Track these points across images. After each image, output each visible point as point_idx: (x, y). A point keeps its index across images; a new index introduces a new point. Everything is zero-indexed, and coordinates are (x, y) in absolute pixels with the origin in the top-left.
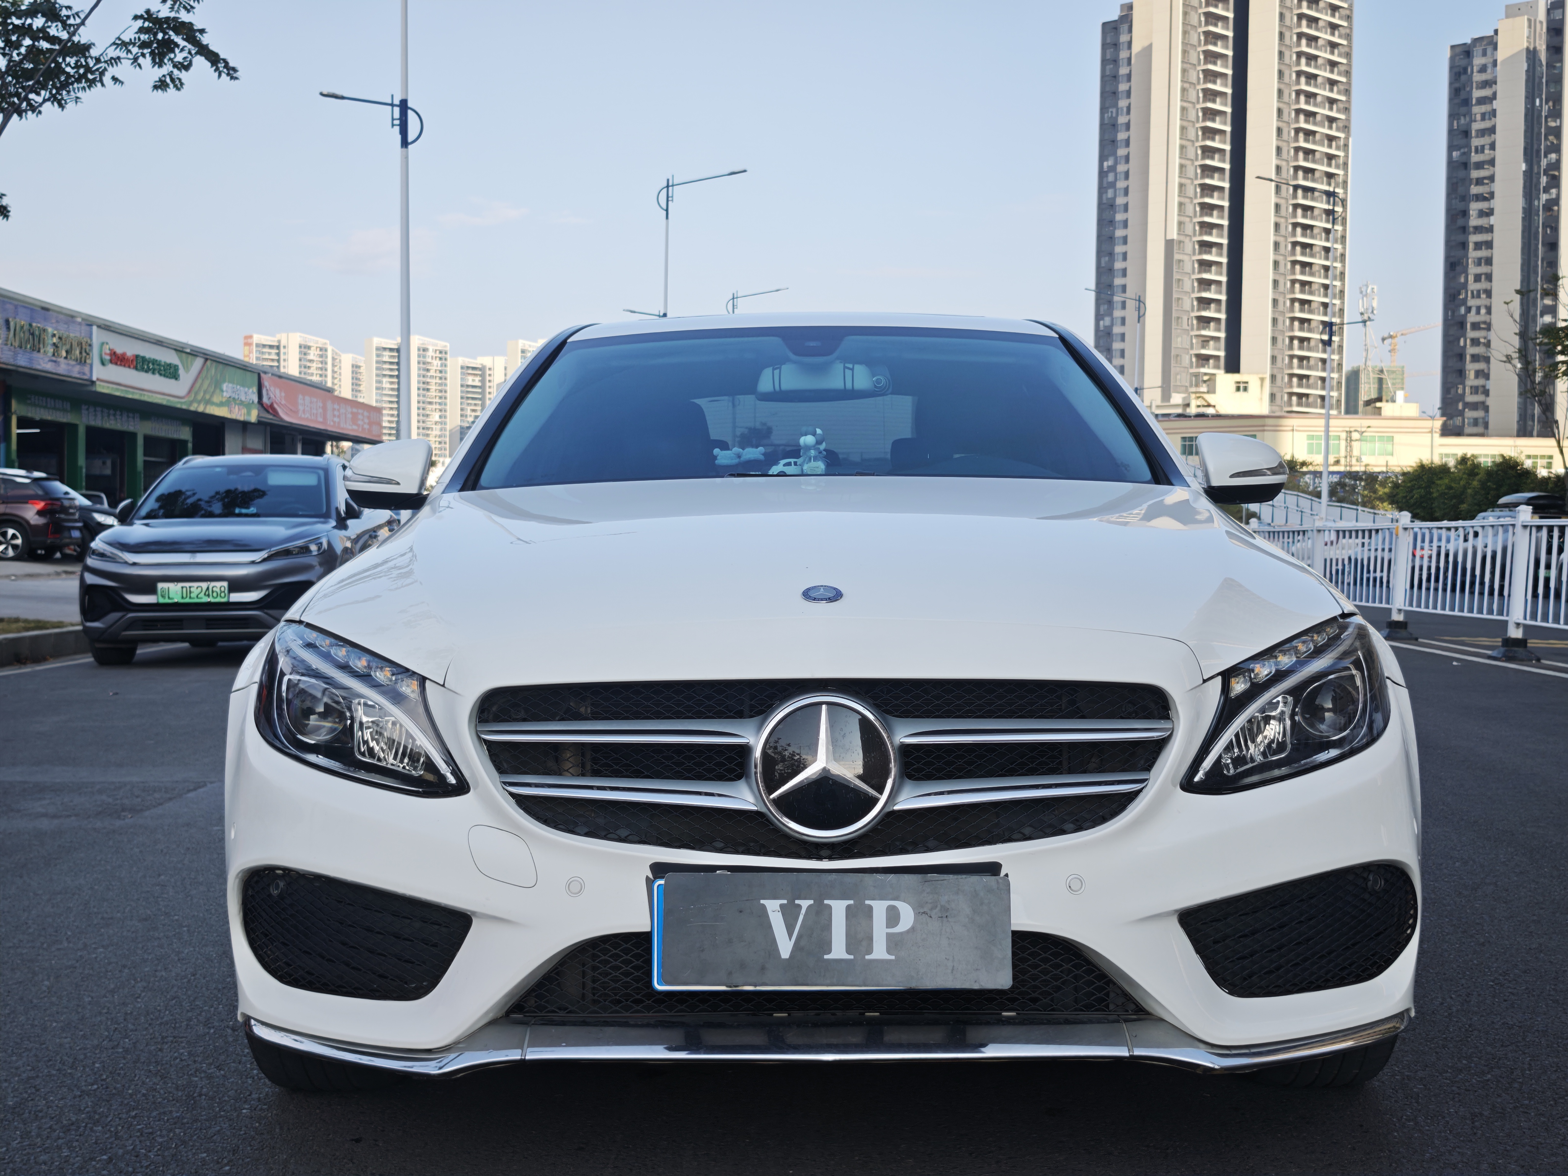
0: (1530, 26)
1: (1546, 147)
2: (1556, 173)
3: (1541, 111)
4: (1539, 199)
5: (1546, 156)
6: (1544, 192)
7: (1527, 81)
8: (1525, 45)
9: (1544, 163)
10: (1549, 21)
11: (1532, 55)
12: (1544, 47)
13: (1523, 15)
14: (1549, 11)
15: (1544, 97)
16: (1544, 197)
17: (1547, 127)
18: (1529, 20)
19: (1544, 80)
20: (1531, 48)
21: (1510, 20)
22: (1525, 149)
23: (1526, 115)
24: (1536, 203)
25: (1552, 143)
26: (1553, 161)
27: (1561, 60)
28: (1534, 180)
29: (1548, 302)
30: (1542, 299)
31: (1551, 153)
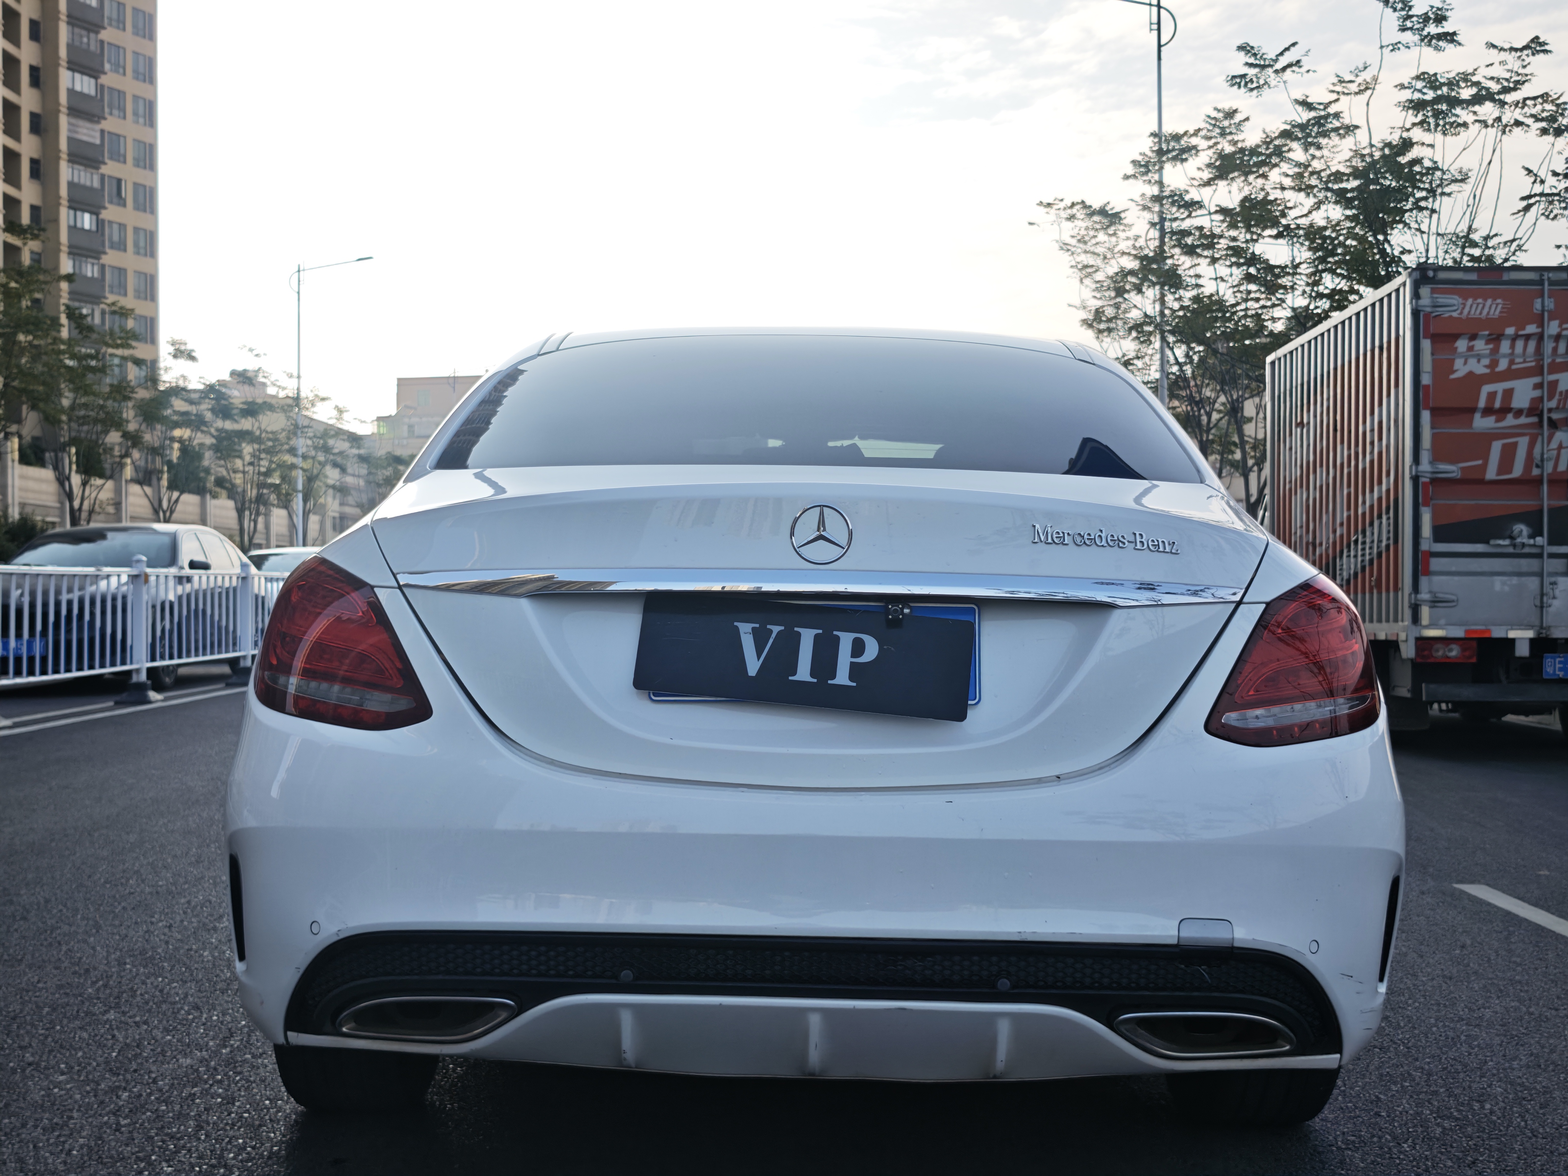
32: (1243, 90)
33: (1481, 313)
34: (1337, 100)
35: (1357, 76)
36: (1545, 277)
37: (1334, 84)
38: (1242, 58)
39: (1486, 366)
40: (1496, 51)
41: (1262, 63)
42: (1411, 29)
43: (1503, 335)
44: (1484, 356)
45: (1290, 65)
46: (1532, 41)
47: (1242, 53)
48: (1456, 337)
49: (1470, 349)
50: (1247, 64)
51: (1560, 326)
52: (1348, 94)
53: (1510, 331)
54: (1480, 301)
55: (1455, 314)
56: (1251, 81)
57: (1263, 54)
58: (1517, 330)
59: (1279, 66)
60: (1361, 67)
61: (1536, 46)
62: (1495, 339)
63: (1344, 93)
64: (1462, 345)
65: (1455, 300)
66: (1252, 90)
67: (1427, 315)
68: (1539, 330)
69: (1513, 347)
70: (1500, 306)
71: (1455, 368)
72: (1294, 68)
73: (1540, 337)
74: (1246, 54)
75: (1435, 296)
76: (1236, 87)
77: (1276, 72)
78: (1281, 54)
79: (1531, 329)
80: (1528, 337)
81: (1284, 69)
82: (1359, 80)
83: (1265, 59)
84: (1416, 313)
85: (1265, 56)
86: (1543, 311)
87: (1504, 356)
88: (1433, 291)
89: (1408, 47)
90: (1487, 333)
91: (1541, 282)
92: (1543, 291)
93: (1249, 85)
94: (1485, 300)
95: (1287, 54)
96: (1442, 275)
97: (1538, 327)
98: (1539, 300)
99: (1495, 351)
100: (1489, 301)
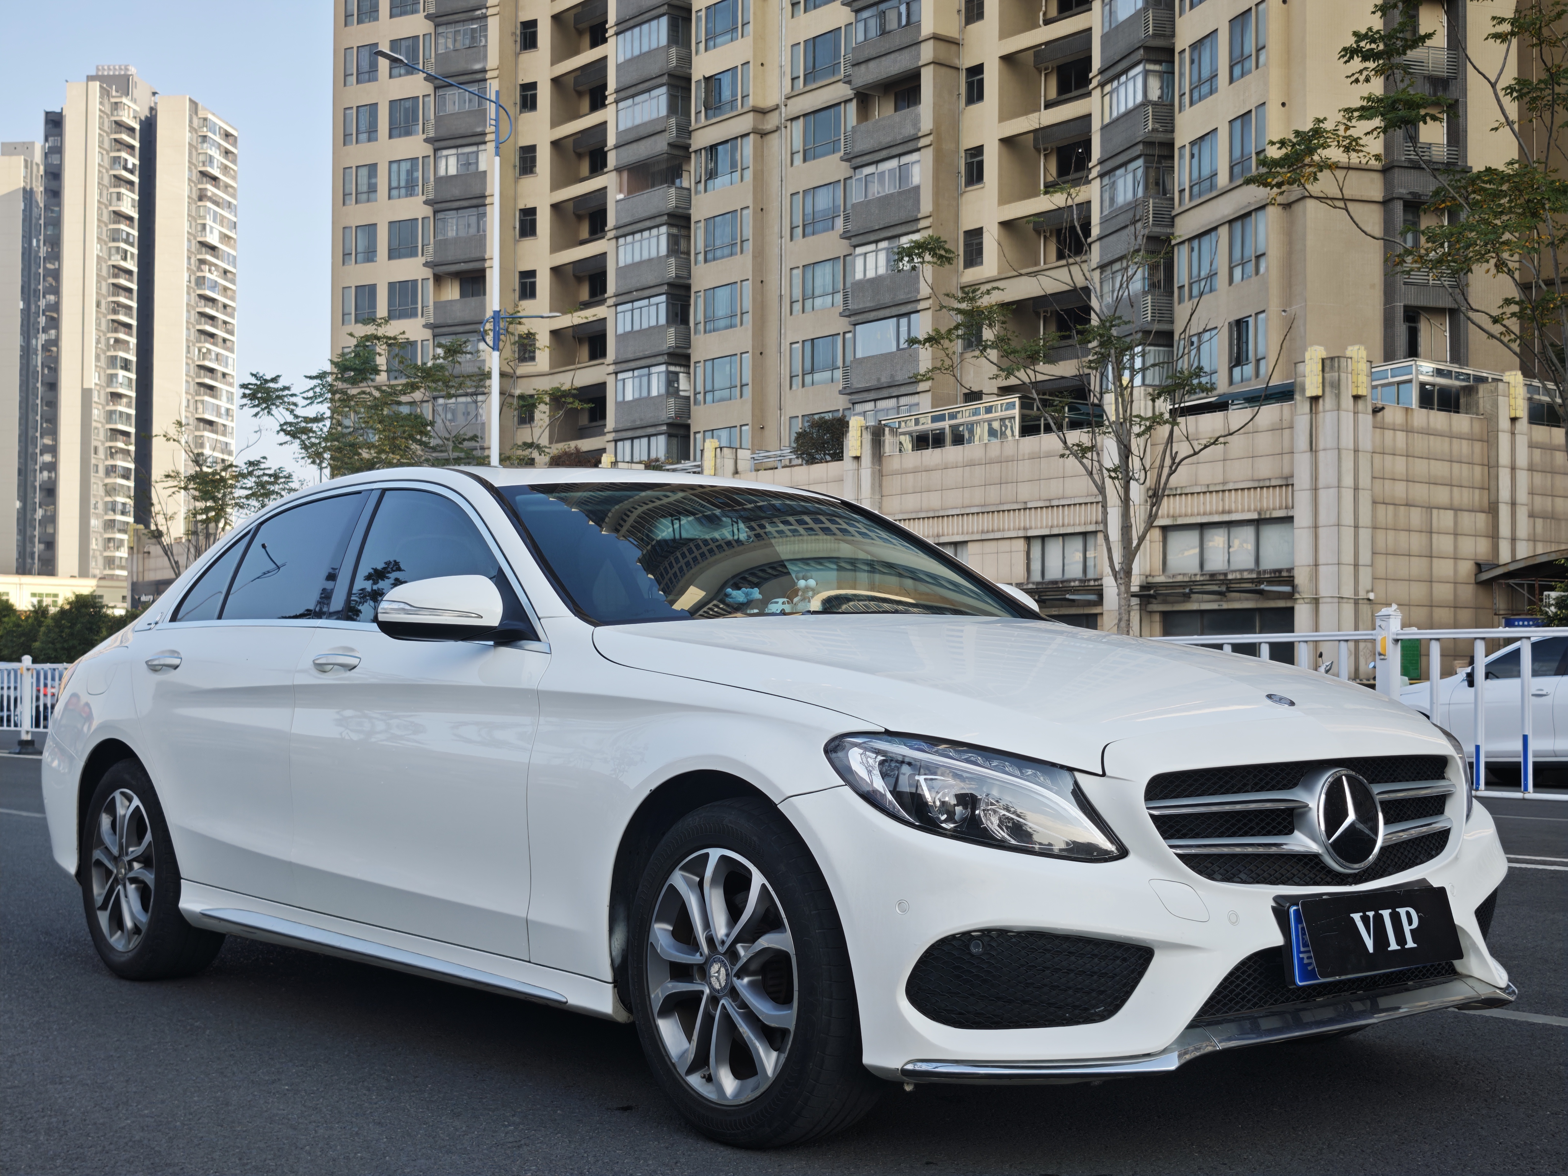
0: (26, 167)
1: (44, 287)
2: (55, 315)
3: (39, 251)
4: (37, 339)
5: (44, 297)
6: (43, 332)
7: (24, 220)
8: (22, 185)
9: (42, 303)
10: (46, 166)
11: (28, 194)
12: (42, 189)
13: (19, 154)
14: (46, 155)
15: (42, 238)
16: (42, 338)
17: (45, 268)
18: (26, 161)
19: (42, 222)
20: (28, 188)
21: (6, 158)
22: (23, 287)
23: (23, 254)
24: (34, 342)
25: (51, 285)
26: (52, 302)
27: (59, 204)
28: (32, 319)
29: (48, 441)
30: (42, 437)
31: (50, 294)
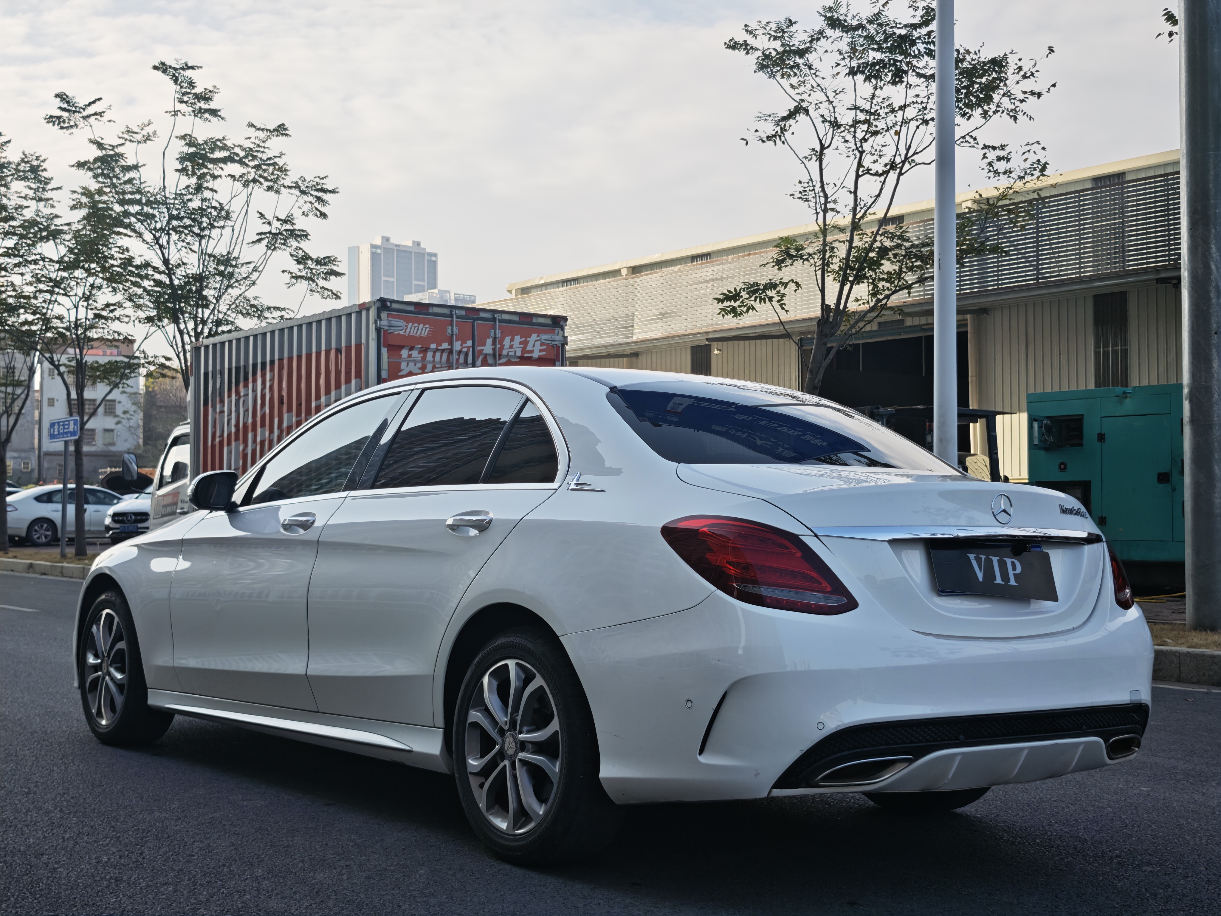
32: (56, 127)
33: (416, 333)
34: (123, 144)
35: (142, 129)
36: (454, 313)
37: (123, 133)
38: (57, 102)
39: (419, 368)
40: (254, 129)
41: (74, 109)
42: (186, 102)
43: (429, 348)
44: (418, 362)
45: (96, 114)
46: (279, 126)
47: (58, 99)
48: (402, 347)
49: (410, 356)
50: (60, 108)
51: (461, 345)
52: (133, 142)
53: (433, 346)
54: (416, 325)
55: (402, 333)
56: (64, 122)
57: (76, 103)
58: (437, 346)
59: (85, 113)
60: (146, 122)
61: (281, 130)
62: (424, 350)
63: (131, 141)
64: (404, 353)
65: (401, 323)
66: (62, 128)
67: (385, 332)
68: (450, 347)
69: (434, 357)
70: (428, 329)
71: (402, 368)
72: (99, 117)
73: (451, 352)
74: (61, 100)
75: (390, 319)
76: (51, 124)
77: (84, 118)
78: (90, 104)
79: (445, 346)
80: (443, 351)
81: (89, 116)
82: (144, 132)
83: (76, 107)
84: (378, 330)
85: (76, 105)
86: (452, 335)
87: (430, 362)
88: (389, 315)
89: (184, 115)
90: (420, 346)
91: (451, 316)
92: (452, 321)
93: (62, 124)
94: (419, 325)
95: (93, 106)
96: (394, 306)
97: (449, 345)
98: (450, 327)
99: (424, 358)
100: (421, 325)
